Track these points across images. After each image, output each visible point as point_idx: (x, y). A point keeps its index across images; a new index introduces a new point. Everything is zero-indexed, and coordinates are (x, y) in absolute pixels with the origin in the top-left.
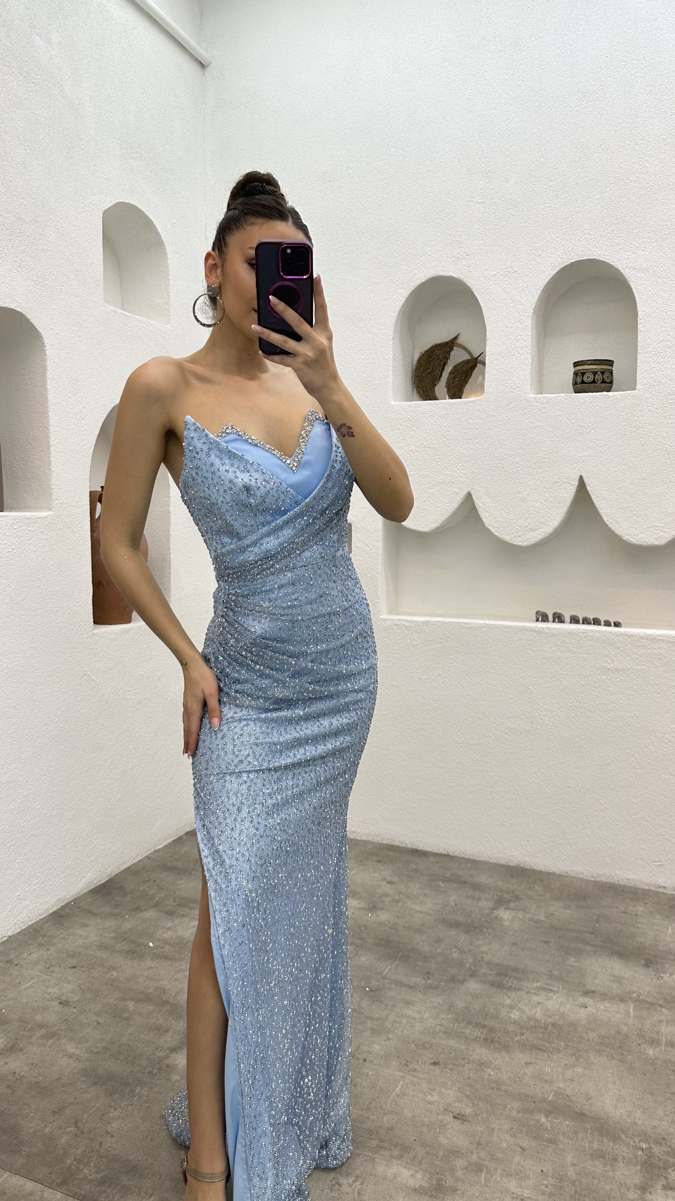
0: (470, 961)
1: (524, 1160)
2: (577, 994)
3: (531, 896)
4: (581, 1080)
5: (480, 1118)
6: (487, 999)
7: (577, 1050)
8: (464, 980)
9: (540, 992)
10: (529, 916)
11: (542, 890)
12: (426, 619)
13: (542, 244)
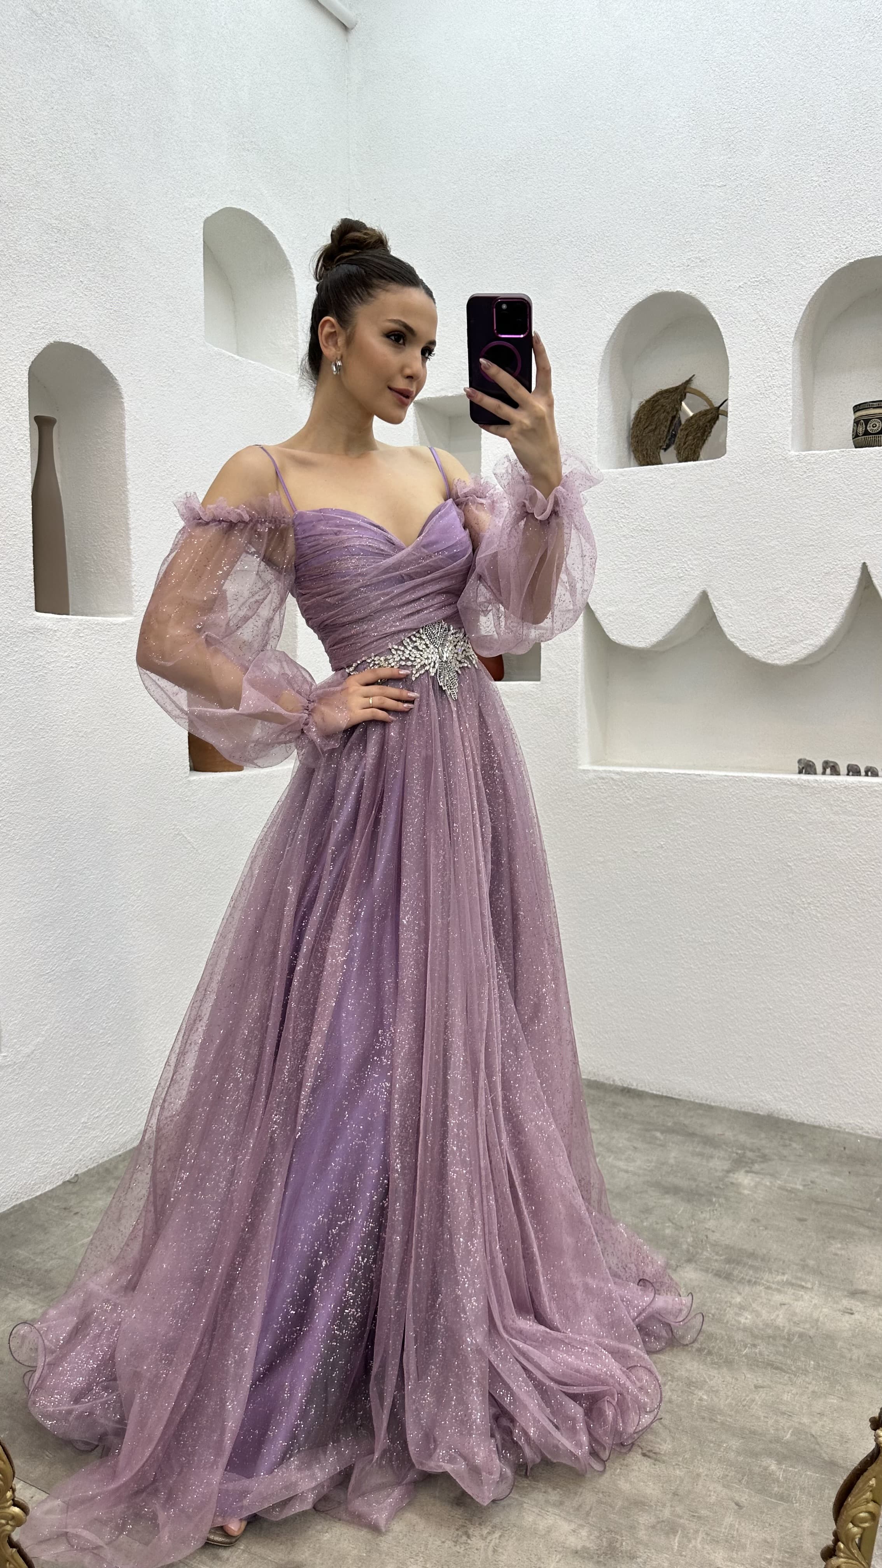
0: (689, 1240)
1: (740, 1523)
2: (839, 1293)
3: (785, 1157)
4: (834, 1414)
5: (680, 1459)
6: (707, 1295)
7: (833, 1374)
8: (677, 1266)
9: (786, 1289)
10: (779, 1182)
11: (802, 1149)
12: (643, 770)
13: (807, 240)
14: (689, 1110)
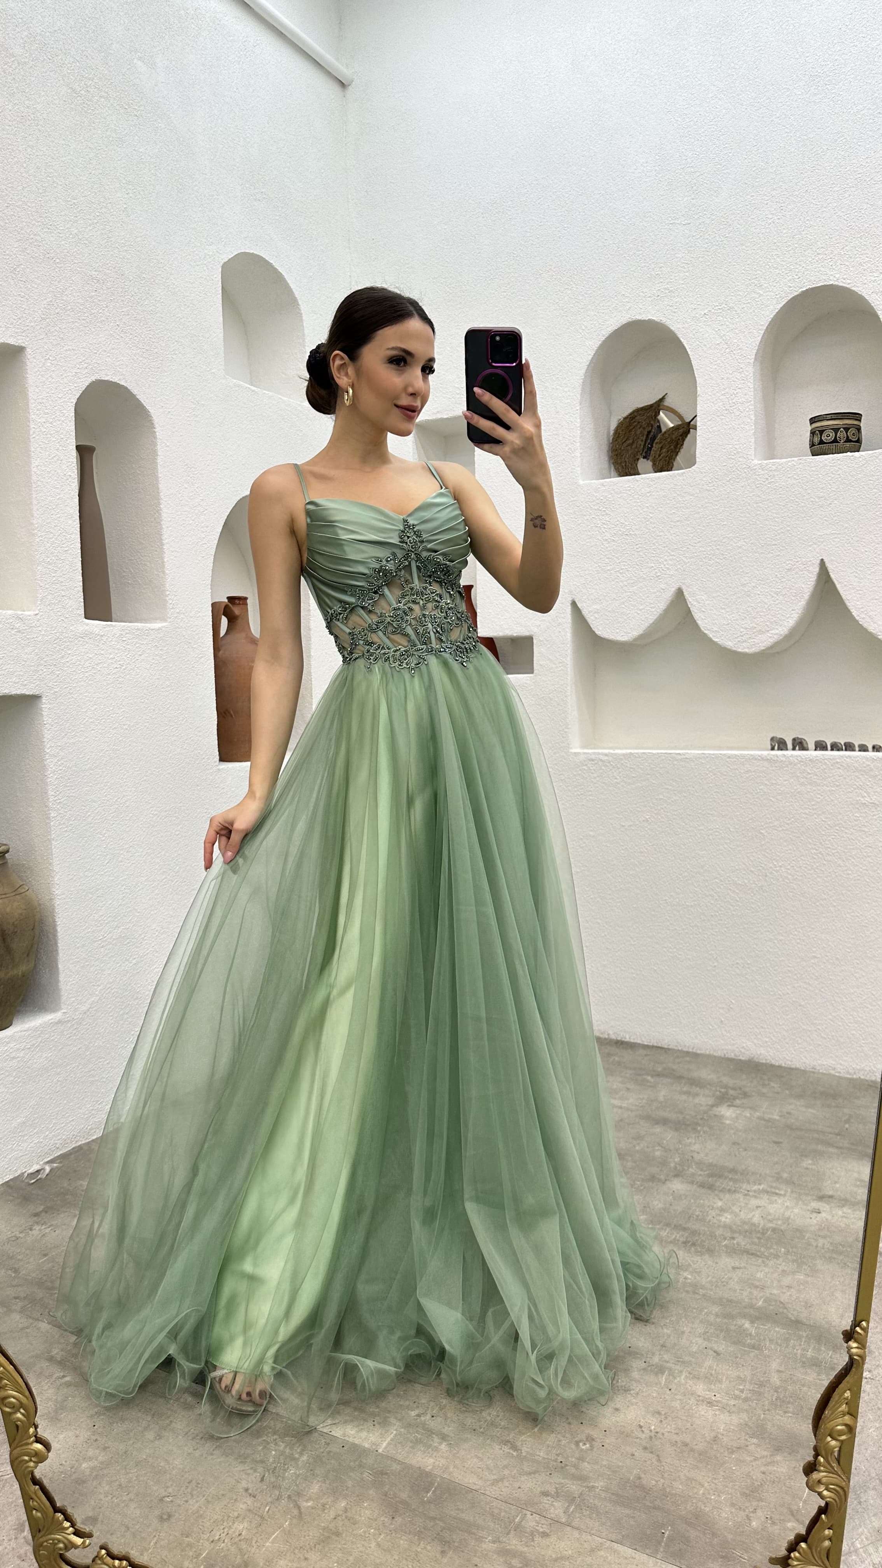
0: (676, 1160)
1: (717, 1365)
2: (809, 1198)
3: (764, 1094)
4: (802, 1287)
5: (668, 1321)
6: (692, 1201)
7: (800, 1256)
8: (666, 1180)
9: (762, 1196)
10: (758, 1114)
11: (780, 1087)
12: (629, 751)
13: (764, 271)
14: (678, 1057)
